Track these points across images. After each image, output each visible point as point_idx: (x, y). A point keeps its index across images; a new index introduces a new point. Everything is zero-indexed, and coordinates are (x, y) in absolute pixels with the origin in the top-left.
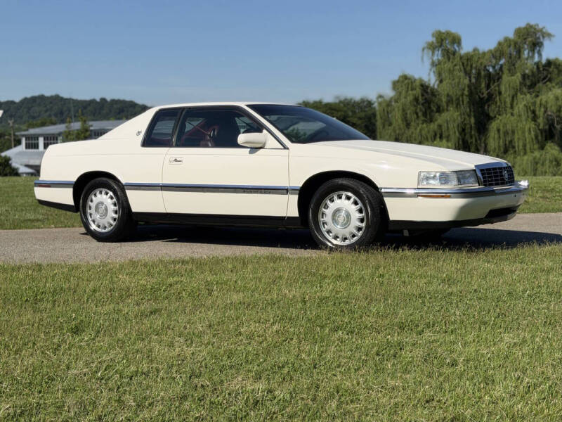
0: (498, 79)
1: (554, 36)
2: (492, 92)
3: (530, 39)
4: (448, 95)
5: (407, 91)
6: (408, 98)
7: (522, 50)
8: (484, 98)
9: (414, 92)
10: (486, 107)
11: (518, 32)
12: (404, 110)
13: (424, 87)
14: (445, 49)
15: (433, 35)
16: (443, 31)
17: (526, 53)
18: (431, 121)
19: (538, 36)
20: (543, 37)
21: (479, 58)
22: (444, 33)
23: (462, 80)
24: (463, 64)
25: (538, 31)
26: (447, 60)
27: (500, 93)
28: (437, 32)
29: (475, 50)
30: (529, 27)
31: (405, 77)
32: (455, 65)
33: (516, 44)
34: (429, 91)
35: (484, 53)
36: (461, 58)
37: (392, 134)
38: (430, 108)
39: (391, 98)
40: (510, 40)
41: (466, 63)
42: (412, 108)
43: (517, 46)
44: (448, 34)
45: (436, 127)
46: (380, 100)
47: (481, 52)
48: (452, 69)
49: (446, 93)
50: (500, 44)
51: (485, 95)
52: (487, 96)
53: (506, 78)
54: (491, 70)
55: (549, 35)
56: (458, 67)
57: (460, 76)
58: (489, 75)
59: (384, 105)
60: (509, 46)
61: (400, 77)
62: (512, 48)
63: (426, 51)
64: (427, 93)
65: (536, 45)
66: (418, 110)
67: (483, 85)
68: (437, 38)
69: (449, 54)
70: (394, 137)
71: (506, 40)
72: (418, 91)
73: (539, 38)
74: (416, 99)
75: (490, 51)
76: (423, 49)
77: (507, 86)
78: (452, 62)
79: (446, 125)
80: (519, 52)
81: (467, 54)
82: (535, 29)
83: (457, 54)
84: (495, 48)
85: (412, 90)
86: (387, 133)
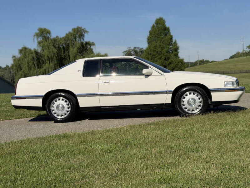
0: (68, 49)
1: (89, 32)
2: (66, 55)
3: (79, 33)
4: (48, 56)
5: (29, 54)
6: (30, 57)
7: (76, 38)
8: (63, 57)
9: (32, 55)
10: (63, 62)
11: (74, 30)
12: (28, 63)
13: (36, 53)
14: (44, 36)
15: (38, 30)
16: (43, 28)
17: (78, 39)
18: (41, 68)
19: (82, 32)
20: (84, 32)
21: (59, 40)
22: (43, 29)
23: (53, 50)
24: (53, 43)
25: (82, 30)
26: (45, 41)
27: (69, 55)
28: (40, 28)
29: (57, 37)
30: (78, 28)
31: (25, 48)
32: (50, 43)
33: (74, 35)
34: (39, 54)
35: (61, 38)
36: (52, 40)
37: (23, 74)
38: (40, 62)
39: (20, 58)
40: (71, 33)
41: (54, 43)
42: (32, 62)
43: (75, 36)
44: (45, 29)
45: (43, 70)
46: (14, 58)
47: (60, 38)
48: (48, 45)
49: (47, 55)
50: (67, 34)
51: (63, 56)
52: (64, 57)
53: (71, 49)
54: (64, 46)
55: (87, 32)
56: (51, 44)
57: (52, 48)
58: (64, 48)
59: (17, 60)
60: (71, 36)
61: (22, 48)
62: (72, 36)
63: (35, 36)
64: (38, 55)
65: (82, 36)
66: (35, 63)
67: (62, 52)
68: (40, 31)
69: (46, 39)
70: (24, 75)
71: (70, 33)
72: (34, 55)
73: (82, 33)
74: (33, 58)
75: (64, 37)
76: (34, 36)
77: (72, 52)
78: (48, 42)
79: (47, 69)
80: (75, 38)
81: (54, 39)
82: (81, 29)
83: (49, 39)
84: (65, 36)
85: (31, 54)
86: (20, 74)
